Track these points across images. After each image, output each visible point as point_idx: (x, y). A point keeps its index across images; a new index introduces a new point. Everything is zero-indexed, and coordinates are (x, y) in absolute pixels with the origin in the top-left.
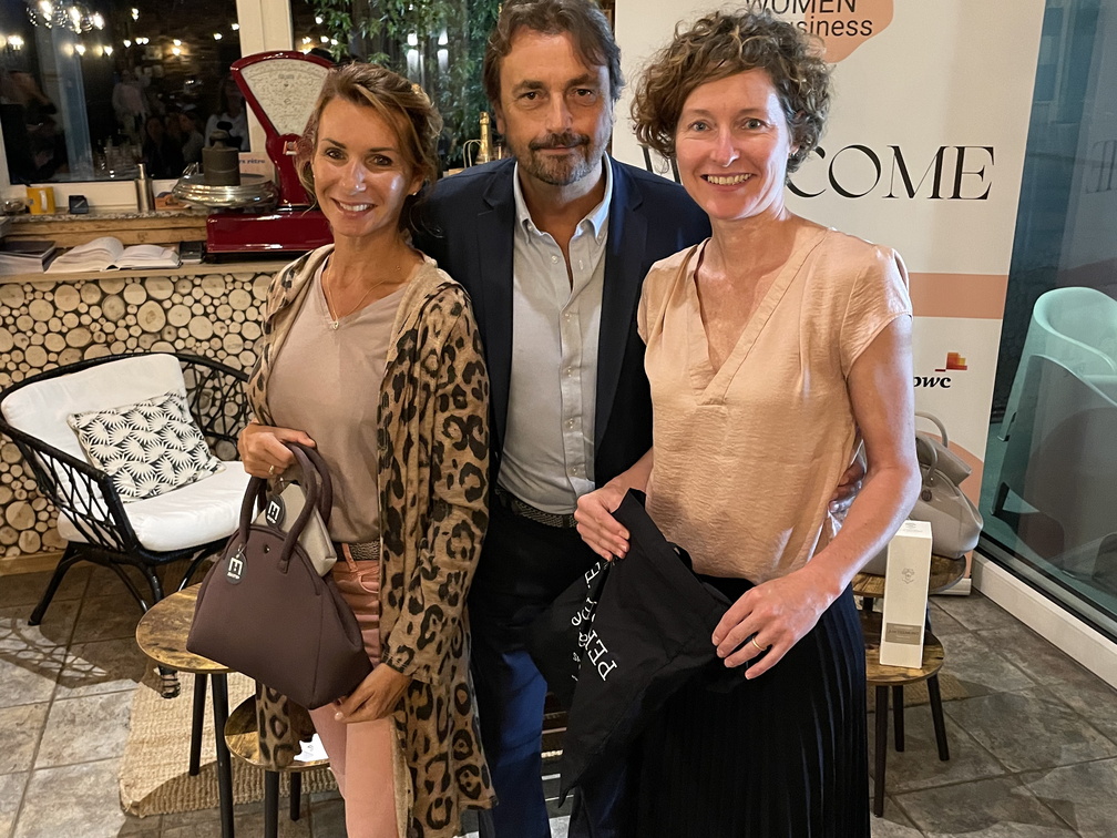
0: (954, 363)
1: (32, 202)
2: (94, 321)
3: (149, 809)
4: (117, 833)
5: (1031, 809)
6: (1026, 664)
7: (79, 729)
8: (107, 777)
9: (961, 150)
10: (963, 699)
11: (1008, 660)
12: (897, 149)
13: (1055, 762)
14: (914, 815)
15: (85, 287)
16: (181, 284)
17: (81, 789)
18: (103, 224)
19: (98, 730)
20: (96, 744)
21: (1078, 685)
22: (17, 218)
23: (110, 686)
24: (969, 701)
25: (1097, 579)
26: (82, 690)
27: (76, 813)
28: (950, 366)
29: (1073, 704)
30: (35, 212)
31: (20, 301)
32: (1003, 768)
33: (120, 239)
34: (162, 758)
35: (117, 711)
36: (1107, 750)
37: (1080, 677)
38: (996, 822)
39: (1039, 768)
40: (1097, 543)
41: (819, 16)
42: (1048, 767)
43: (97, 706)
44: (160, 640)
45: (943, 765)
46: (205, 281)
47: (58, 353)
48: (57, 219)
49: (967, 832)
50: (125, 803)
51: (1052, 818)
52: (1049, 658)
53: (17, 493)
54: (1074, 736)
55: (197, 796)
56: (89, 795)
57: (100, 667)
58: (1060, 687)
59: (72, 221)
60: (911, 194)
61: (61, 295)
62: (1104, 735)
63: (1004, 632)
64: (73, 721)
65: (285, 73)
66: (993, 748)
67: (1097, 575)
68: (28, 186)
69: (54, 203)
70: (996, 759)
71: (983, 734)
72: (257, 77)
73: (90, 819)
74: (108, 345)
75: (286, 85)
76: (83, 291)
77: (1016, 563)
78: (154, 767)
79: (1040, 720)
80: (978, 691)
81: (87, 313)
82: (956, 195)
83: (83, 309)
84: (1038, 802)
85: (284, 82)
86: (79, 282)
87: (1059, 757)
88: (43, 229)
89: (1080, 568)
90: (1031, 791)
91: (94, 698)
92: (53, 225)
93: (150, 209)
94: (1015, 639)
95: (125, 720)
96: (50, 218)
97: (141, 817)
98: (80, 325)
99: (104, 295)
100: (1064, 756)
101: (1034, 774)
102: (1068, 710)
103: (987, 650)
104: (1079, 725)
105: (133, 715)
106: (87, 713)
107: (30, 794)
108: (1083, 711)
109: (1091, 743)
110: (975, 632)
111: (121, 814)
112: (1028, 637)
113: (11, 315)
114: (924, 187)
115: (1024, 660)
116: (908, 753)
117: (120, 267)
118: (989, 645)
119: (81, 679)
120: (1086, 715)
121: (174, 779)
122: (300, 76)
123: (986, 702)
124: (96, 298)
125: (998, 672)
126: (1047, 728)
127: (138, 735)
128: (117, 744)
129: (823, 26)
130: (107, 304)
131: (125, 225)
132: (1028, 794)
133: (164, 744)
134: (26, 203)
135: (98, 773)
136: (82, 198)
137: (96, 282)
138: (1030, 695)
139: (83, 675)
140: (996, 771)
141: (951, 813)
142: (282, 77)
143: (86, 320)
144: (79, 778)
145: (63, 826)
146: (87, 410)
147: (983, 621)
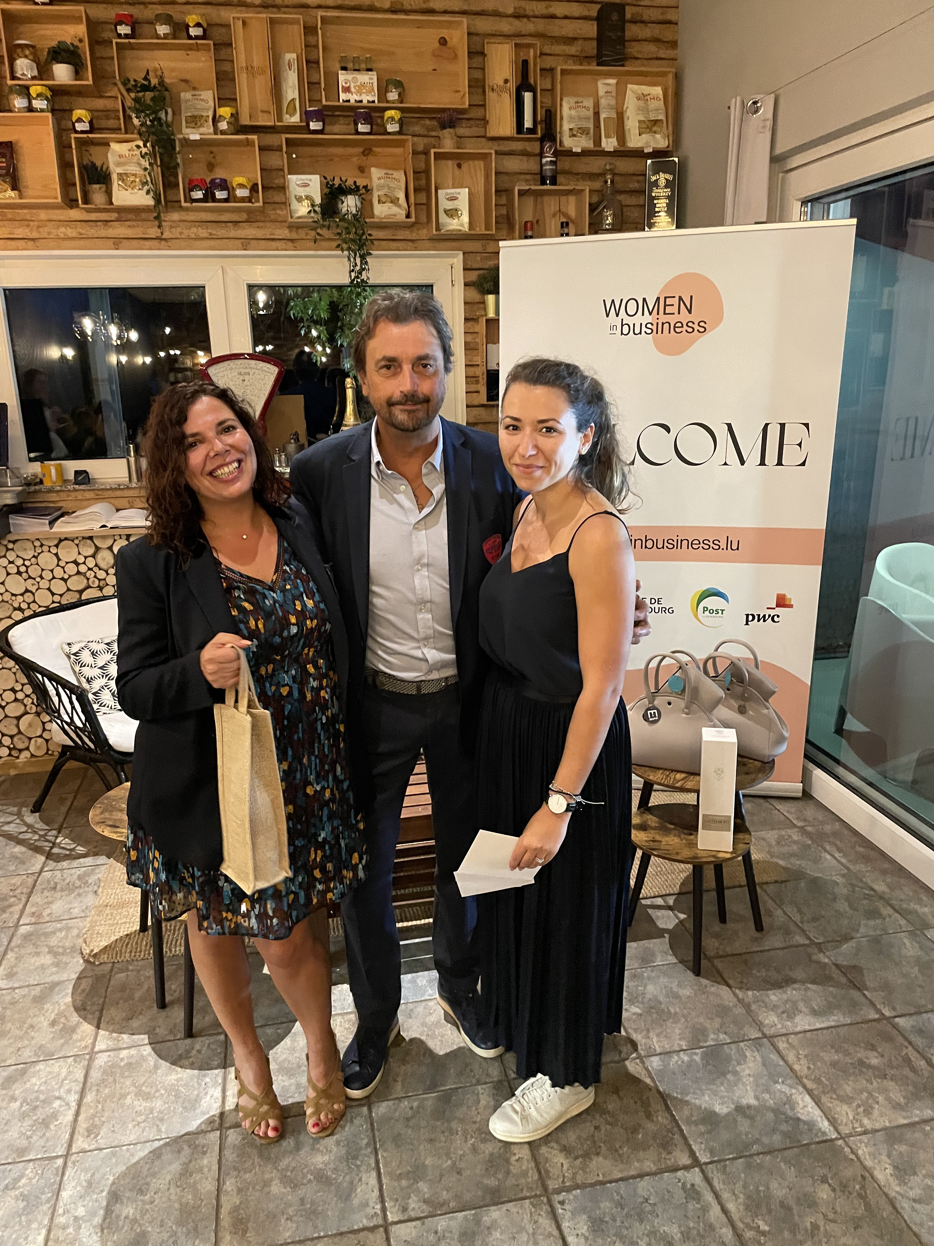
0: (782, 602)
1: (44, 475)
2: (90, 569)
3: (104, 958)
4: (77, 975)
5: (827, 972)
6: (841, 854)
7: (58, 894)
8: (75, 932)
9: (783, 426)
10: (782, 882)
11: (826, 851)
12: (729, 426)
13: (854, 934)
14: (726, 975)
15: (82, 543)
17: (53, 941)
18: (100, 493)
19: (73, 895)
20: (70, 906)
21: (884, 872)
22: (32, 488)
23: (89, 861)
24: (788, 883)
25: (914, 786)
26: (65, 864)
27: (48, 960)
28: (778, 605)
29: (876, 887)
30: (47, 484)
31: (31, 553)
32: (809, 938)
33: (114, 505)
34: (120, 919)
35: (90, 881)
36: (900, 925)
37: (886, 866)
38: (794, 982)
39: (839, 939)
40: (915, 756)
41: (663, 318)
42: (847, 938)
43: (75, 877)
44: (109, 819)
45: (757, 935)
47: (61, 595)
48: (63, 488)
49: (770, 990)
50: (84, 953)
51: (844, 980)
52: (861, 849)
53: (28, 708)
54: (873, 914)
55: (143, 948)
56: (59, 947)
57: (82, 846)
58: (868, 874)
59: (75, 490)
60: (742, 462)
61: (63, 548)
62: (900, 914)
63: (828, 828)
64: (55, 888)
65: (243, 371)
66: (802, 923)
67: (914, 782)
68: (42, 462)
69: (62, 475)
70: (803, 931)
71: (795, 910)
72: (221, 374)
73: (57, 965)
74: (101, 588)
75: (244, 380)
76: (80, 546)
77: (841, 771)
78: (113, 925)
79: (847, 899)
80: (797, 875)
81: (84, 563)
82: (780, 463)
83: (81, 559)
84: (833, 967)
85: (242, 378)
86: (77, 538)
87: (858, 931)
88: (53, 497)
89: (900, 777)
90: (829, 958)
91: (74, 871)
92: (61, 494)
93: (138, 481)
94: (835, 834)
95: (96, 888)
96: (59, 488)
97: (97, 963)
98: (78, 573)
99: (97, 549)
100: (862, 930)
101: (834, 944)
102: (872, 893)
103: (810, 842)
104: (879, 904)
105: (102, 884)
106: (67, 881)
107: (13, 944)
108: (884, 892)
109: (887, 919)
110: (802, 827)
111: (82, 961)
112: (846, 832)
113: (24, 564)
114: (753, 456)
115: (839, 850)
116: (730, 925)
117: (110, 526)
118: (811, 838)
119: (66, 855)
120: (886, 897)
121: (127, 935)
122: (254, 373)
123: (802, 884)
124: (91, 551)
125: (817, 860)
126: (851, 906)
127: (103, 898)
128: (87, 908)
129: (666, 325)
130: (100, 556)
131: (119, 493)
132: (826, 960)
133: (123, 907)
134: (40, 476)
135: (68, 929)
136: (85, 472)
137: (91, 538)
138: (840, 880)
139: (68, 853)
140: (800, 939)
141: (758, 974)
142: (240, 374)
143: (83, 568)
144: (54, 933)
145: (36, 969)
146: (79, 639)
147: (811, 819)
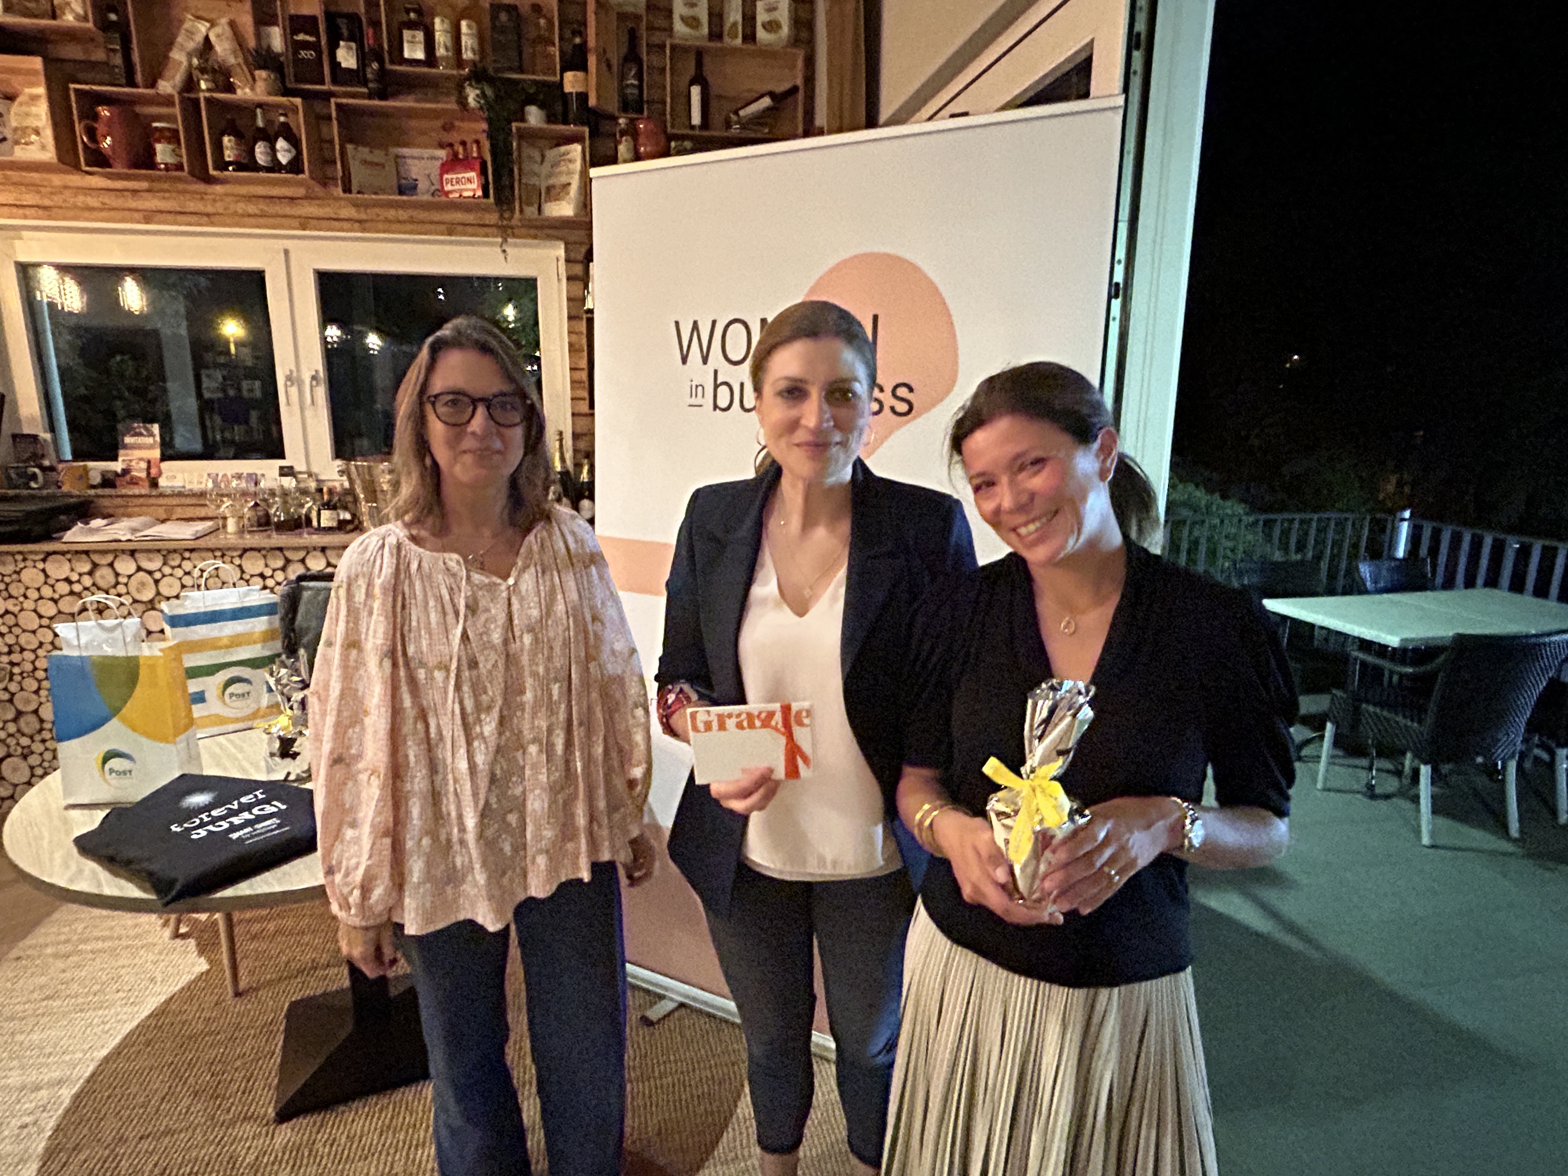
2: (85, 588)
15: (76, 557)
16: (171, 556)
46: (194, 555)
61: (53, 563)
74: (100, 612)
76: (74, 561)
81: (79, 581)
83: (74, 577)
98: (71, 592)
99: (95, 566)
124: (87, 568)
130: (98, 574)
143: (77, 588)
